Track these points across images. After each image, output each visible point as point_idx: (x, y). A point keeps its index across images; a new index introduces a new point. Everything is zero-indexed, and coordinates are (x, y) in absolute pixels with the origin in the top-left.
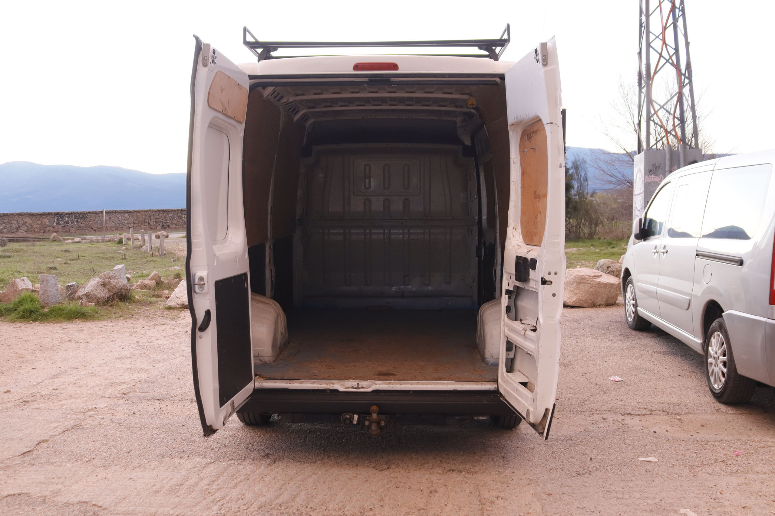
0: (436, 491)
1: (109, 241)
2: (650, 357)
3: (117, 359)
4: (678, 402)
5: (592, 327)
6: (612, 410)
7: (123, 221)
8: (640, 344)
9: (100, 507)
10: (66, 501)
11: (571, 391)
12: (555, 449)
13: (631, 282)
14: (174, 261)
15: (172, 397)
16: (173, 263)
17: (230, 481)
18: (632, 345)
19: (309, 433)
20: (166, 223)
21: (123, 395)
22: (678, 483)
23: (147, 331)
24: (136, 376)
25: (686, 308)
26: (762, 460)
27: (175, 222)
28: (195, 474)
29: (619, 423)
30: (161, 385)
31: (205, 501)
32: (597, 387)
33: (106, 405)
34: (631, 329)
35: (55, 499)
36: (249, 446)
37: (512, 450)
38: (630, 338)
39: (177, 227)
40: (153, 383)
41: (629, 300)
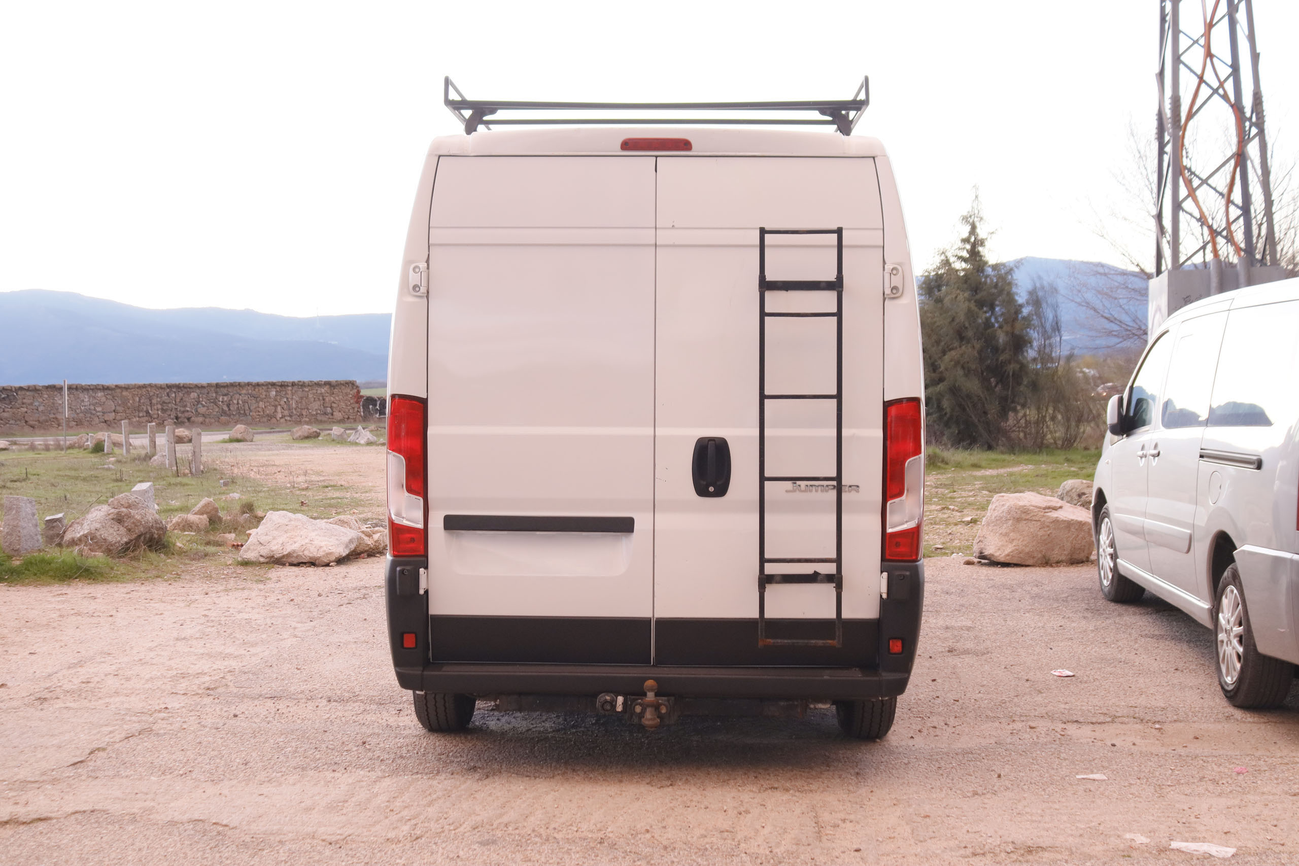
0: (747, 812)
1: (71, 447)
2: (1132, 644)
3: (177, 639)
4: (1163, 705)
5: (1038, 596)
6: (1050, 716)
7: (92, 407)
8: (1119, 624)
9: (226, 826)
10: (169, 819)
11: (983, 689)
12: (942, 764)
13: (1107, 515)
14: (225, 484)
15: (294, 694)
16: (224, 488)
17: (421, 798)
18: (1104, 625)
19: (538, 742)
20: (183, 412)
21: (208, 691)
22: (1133, 805)
23: (215, 599)
24: (220, 664)
25: (1186, 549)
26: (1277, 779)
27: (202, 410)
28: (363, 789)
29: (1056, 734)
30: (269, 677)
31: (387, 820)
32: (1027, 685)
33: (182, 705)
34: (1109, 600)
35: (151, 817)
36: (442, 757)
37: (872, 766)
38: (1103, 614)
39: (207, 420)
40: (254, 674)
41: (1104, 547)
